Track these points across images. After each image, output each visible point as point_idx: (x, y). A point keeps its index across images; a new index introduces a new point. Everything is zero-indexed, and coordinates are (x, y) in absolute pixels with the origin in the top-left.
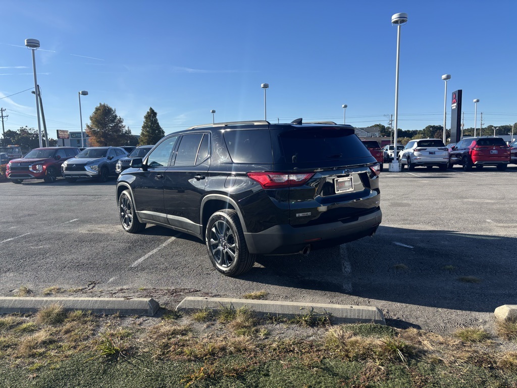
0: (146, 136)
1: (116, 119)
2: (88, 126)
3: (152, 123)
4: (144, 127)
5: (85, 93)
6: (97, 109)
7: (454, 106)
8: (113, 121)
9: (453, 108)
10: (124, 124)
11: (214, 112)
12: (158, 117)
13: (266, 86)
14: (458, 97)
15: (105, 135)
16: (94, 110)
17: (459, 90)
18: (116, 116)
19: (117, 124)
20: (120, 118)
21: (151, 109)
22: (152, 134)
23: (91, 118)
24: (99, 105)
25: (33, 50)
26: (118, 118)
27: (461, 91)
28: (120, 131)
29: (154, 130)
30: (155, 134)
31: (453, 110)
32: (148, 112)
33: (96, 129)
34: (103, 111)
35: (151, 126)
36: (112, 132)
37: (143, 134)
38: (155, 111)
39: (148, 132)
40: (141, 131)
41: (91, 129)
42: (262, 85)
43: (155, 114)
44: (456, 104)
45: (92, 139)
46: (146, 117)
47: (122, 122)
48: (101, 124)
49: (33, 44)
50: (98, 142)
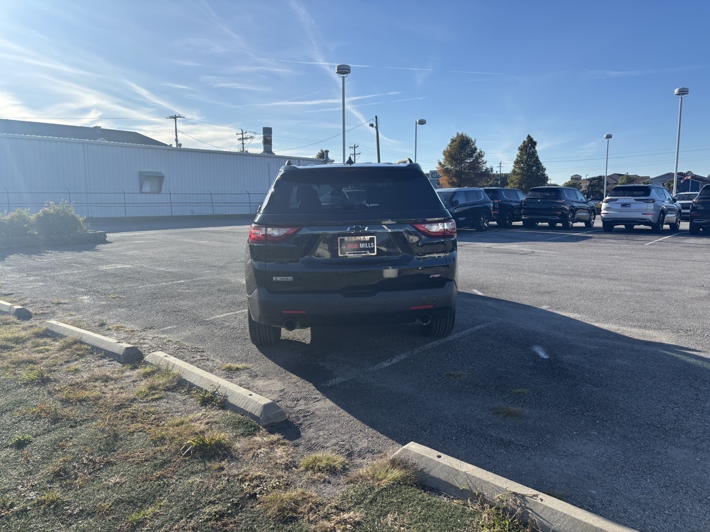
0: (519, 174)
1: (475, 152)
2: (440, 163)
3: (528, 157)
4: (517, 163)
5: (422, 122)
6: (453, 141)
8: (470, 156)
10: (484, 159)
11: (609, 137)
12: (537, 148)
13: (683, 92)
15: (458, 174)
16: (449, 142)
18: (476, 149)
19: (477, 159)
20: (481, 152)
21: (529, 136)
22: (527, 171)
23: (444, 154)
24: (456, 136)
25: (343, 78)
26: (478, 151)
28: (480, 168)
29: (530, 167)
30: (531, 172)
32: (524, 142)
33: (449, 167)
34: (459, 143)
35: (526, 161)
36: (469, 170)
37: (514, 171)
38: (535, 140)
39: (521, 168)
40: (512, 168)
41: (443, 166)
42: (676, 91)
43: (534, 144)
45: (444, 179)
46: (521, 149)
47: (482, 156)
48: (456, 160)
49: (343, 70)
50: (450, 183)
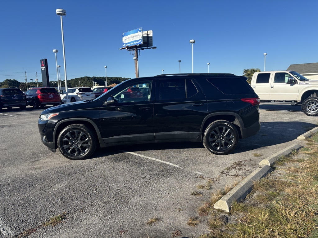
7: (43, 68)
9: (42, 69)
14: (45, 63)
17: (45, 59)
27: (47, 59)
31: (42, 71)
44: (44, 67)
